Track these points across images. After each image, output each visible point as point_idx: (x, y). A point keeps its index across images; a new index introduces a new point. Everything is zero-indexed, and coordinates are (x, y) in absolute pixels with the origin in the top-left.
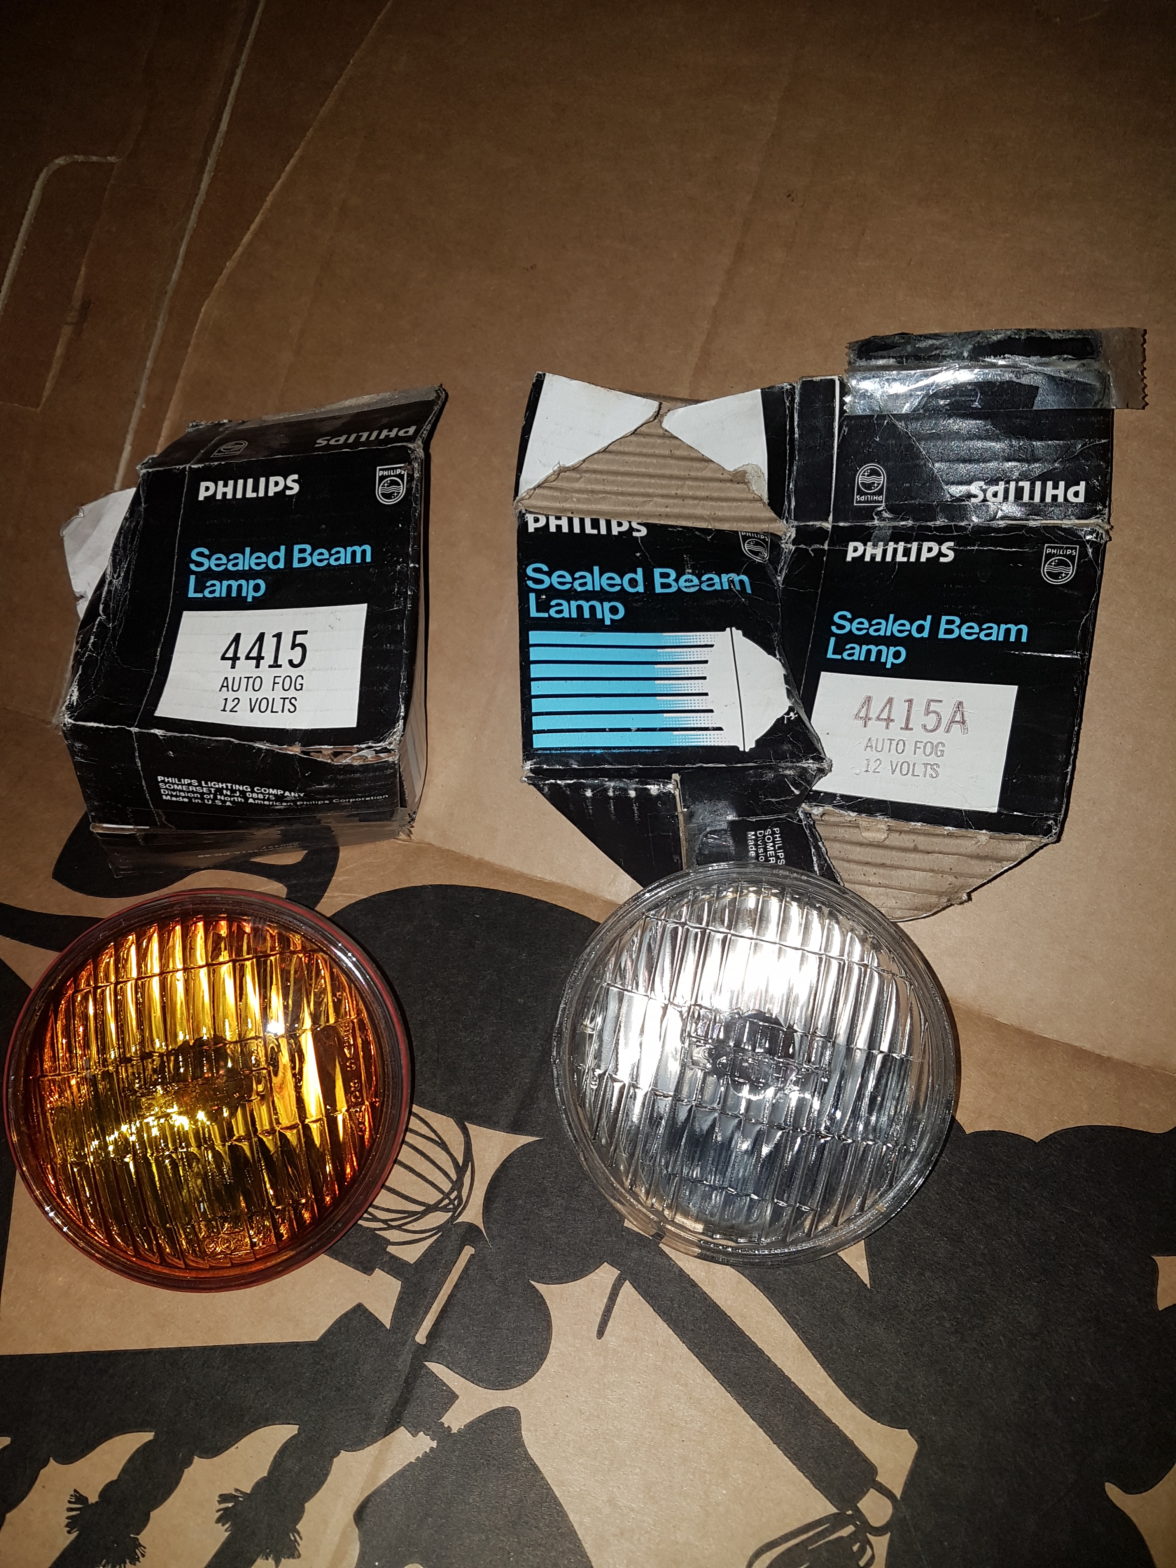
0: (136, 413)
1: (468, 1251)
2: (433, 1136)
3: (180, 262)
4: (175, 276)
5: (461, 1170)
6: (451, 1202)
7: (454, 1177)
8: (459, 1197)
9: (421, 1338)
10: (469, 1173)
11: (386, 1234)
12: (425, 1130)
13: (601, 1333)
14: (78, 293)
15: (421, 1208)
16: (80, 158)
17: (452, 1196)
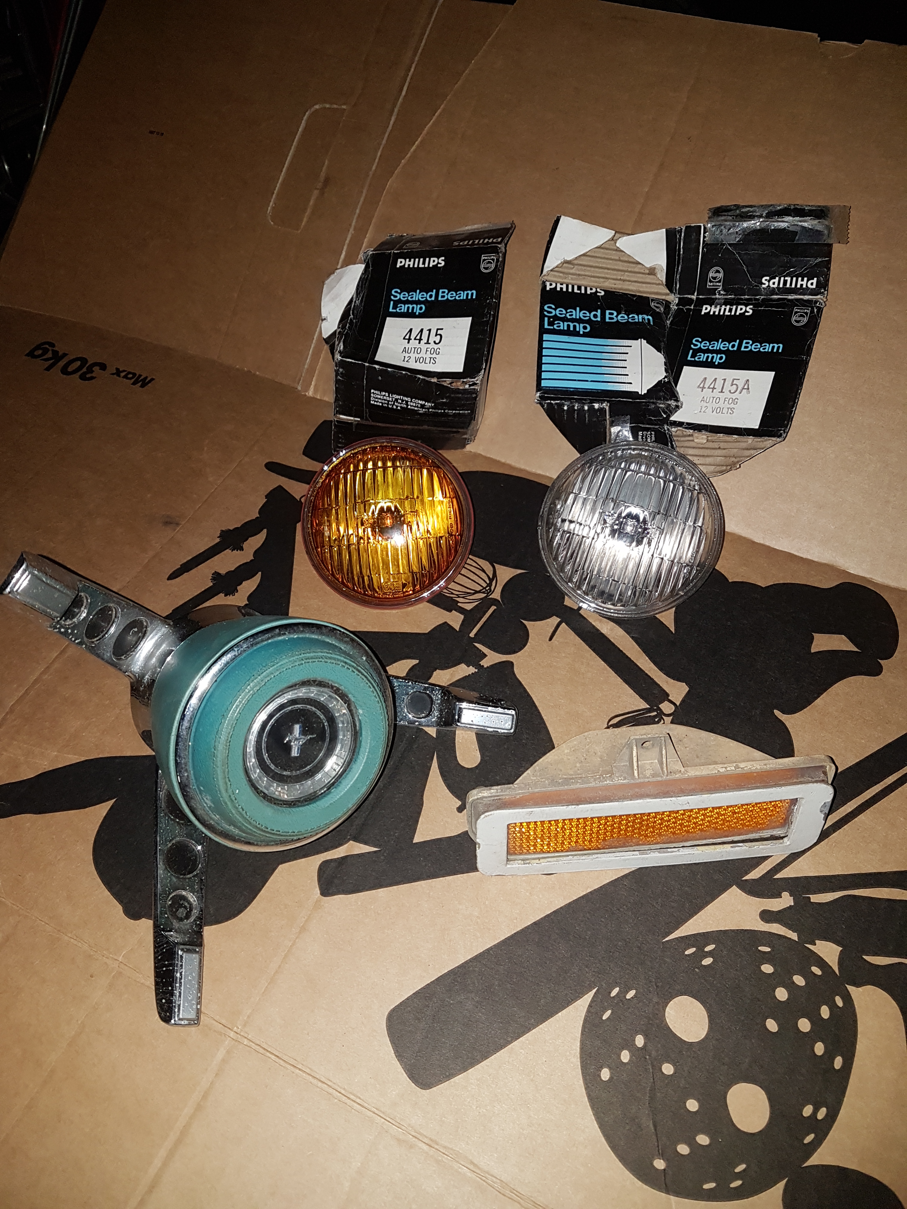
0: (349, 236)
1: (493, 608)
2: (479, 567)
3: (377, 160)
4: (374, 168)
5: (491, 580)
6: (486, 590)
7: (488, 582)
8: (490, 589)
9: (472, 635)
10: (494, 581)
11: (458, 599)
12: (475, 564)
13: (551, 639)
14: (323, 174)
15: (473, 592)
16: (328, 106)
17: (487, 589)
